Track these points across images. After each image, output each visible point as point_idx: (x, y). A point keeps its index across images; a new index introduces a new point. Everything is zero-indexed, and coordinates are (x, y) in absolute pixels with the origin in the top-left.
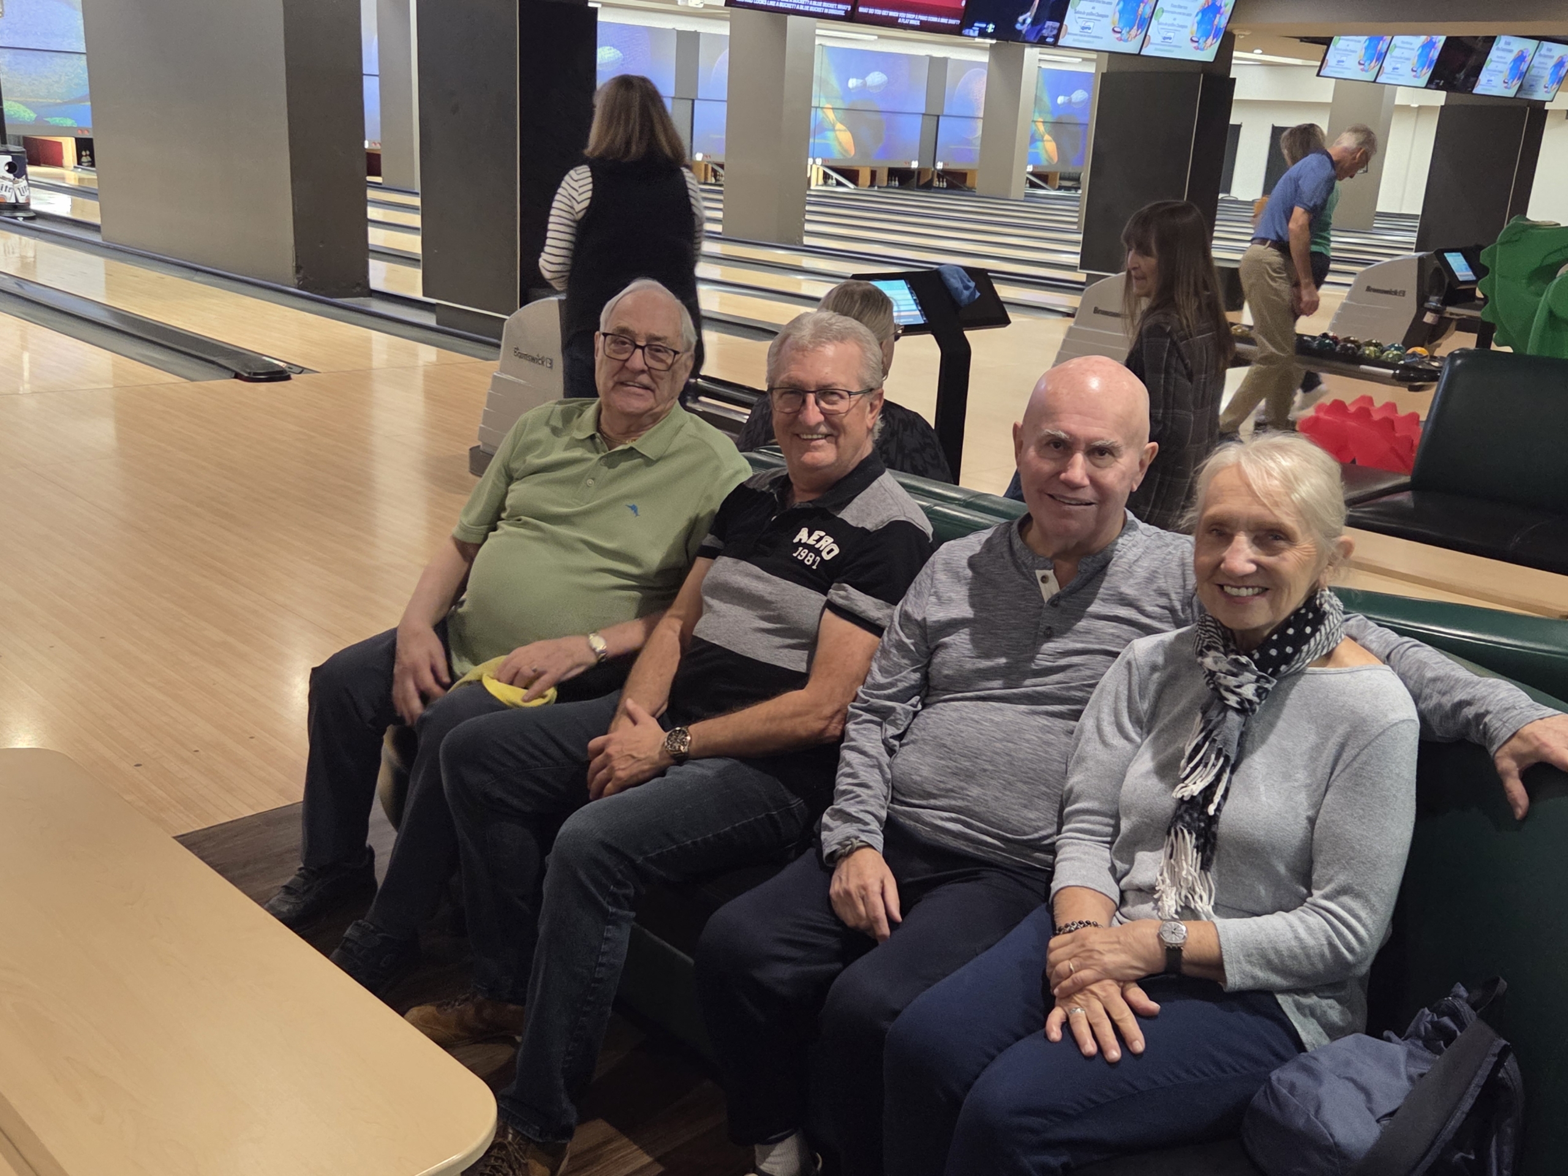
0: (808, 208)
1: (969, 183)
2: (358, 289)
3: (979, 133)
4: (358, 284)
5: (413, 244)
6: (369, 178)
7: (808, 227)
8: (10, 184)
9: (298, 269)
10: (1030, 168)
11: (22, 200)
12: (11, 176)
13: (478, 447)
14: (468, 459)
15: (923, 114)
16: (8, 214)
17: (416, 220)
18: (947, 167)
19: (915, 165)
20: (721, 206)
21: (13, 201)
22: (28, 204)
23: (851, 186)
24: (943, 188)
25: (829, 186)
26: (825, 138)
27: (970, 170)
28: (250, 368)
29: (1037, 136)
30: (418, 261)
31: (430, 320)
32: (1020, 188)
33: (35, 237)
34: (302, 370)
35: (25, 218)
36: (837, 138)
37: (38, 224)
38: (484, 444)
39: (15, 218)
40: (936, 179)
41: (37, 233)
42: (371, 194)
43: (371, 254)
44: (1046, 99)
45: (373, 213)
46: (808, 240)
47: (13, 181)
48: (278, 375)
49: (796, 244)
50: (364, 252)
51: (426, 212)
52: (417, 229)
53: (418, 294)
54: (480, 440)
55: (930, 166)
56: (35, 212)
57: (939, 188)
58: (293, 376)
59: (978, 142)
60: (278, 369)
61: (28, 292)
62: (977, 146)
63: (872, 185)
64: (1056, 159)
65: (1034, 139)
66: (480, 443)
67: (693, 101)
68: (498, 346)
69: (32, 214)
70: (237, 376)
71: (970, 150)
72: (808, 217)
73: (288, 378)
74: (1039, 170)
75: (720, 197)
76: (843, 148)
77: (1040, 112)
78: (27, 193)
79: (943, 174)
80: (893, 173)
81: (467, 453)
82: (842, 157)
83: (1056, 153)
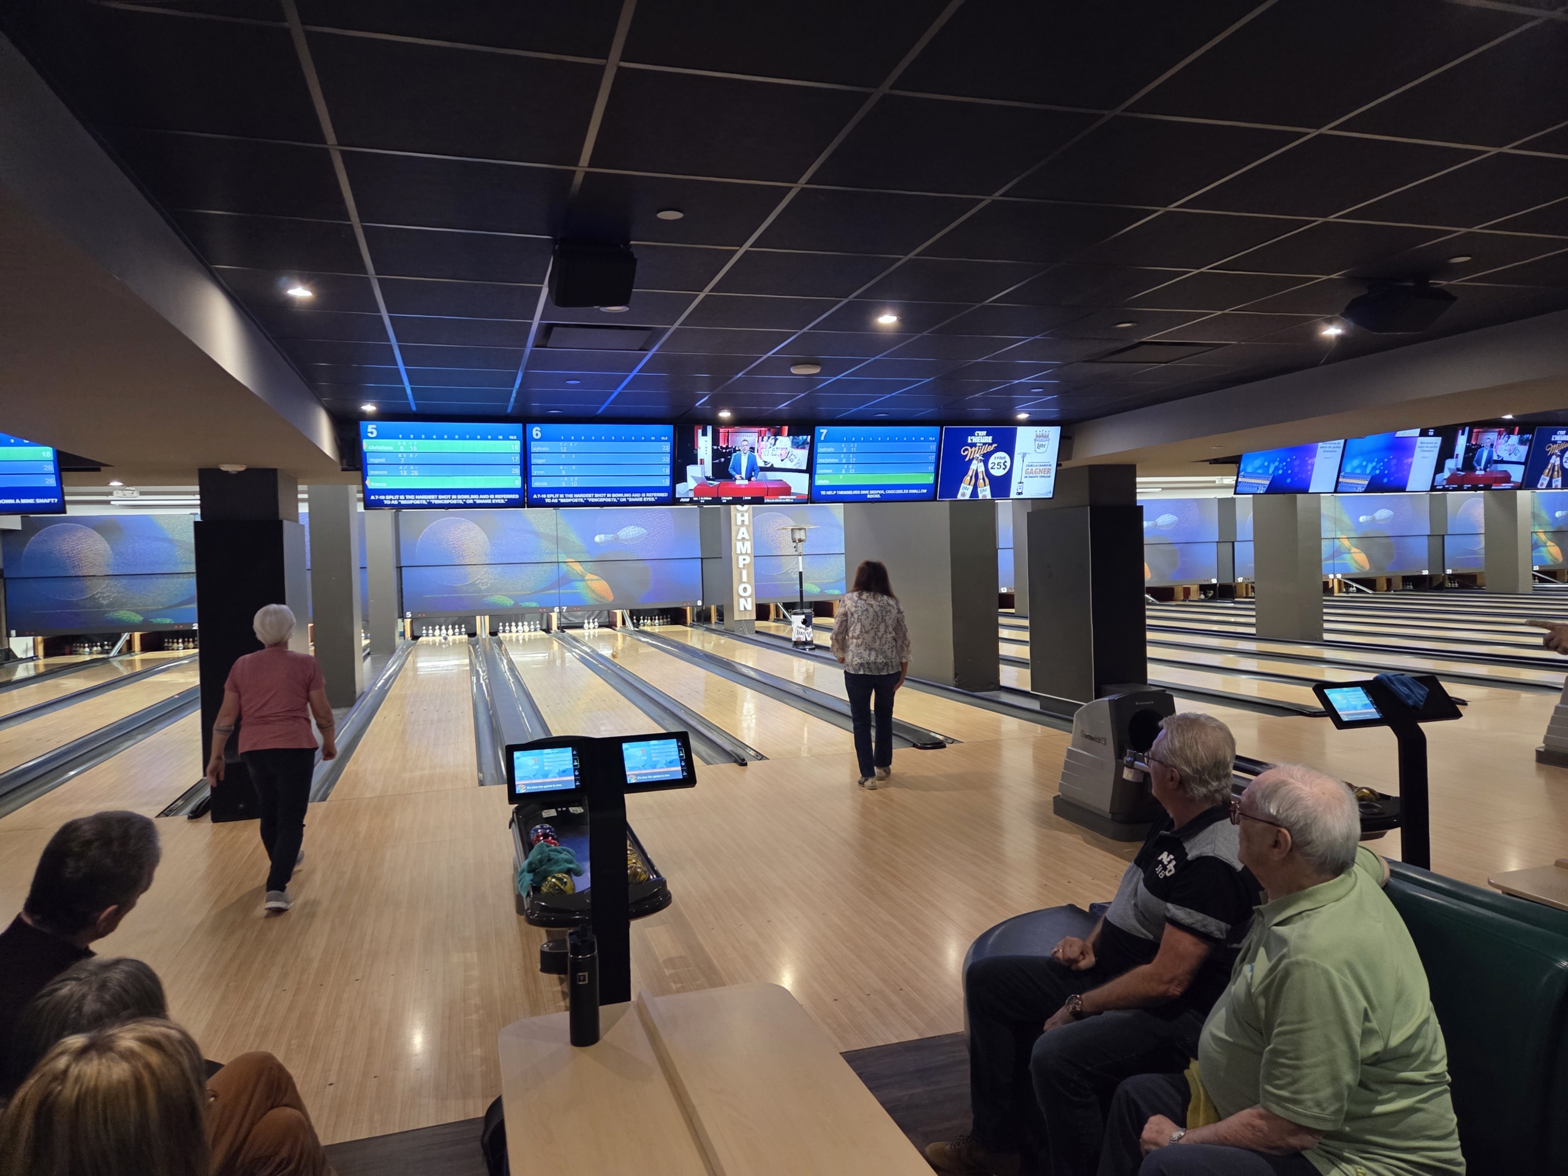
0: (1325, 610)
1: (1479, 582)
2: (992, 686)
3: (1483, 545)
4: (992, 683)
5: (1024, 652)
6: (1000, 610)
7: (1326, 626)
8: (803, 631)
9: (956, 675)
10: (1536, 568)
11: (809, 639)
12: (804, 626)
13: (1059, 796)
14: (1052, 803)
15: (1428, 536)
16: (801, 647)
17: (1026, 636)
18: (1455, 572)
19: (1426, 572)
20: (1253, 613)
21: (804, 640)
22: (812, 641)
23: (1370, 592)
24: (1455, 588)
25: (1350, 592)
26: (1343, 559)
27: (1479, 573)
28: (921, 740)
29: (1540, 543)
30: (1028, 664)
31: (1035, 705)
32: (1526, 583)
33: (813, 660)
34: (954, 741)
35: (810, 649)
36: (1353, 558)
37: (817, 652)
38: (1062, 794)
39: (805, 649)
40: (1447, 581)
41: (814, 658)
42: (1002, 620)
43: (1001, 661)
44: (1544, 515)
45: (1004, 633)
46: (1327, 636)
47: (806, 630)
48: (938, 745)
49: (1316, 640)
50: (996, 660)
51: (1032, 629)
52: (1027, 642)
53: (1028, 689)
54: (1060, 791)
55: (1439, 572)
56: (815, 645)
57: (1451, 588)
58: (947, 745)
59: (1483, 552)
60: (938, 741)
61: (809, 695)
62: (1482, 555)
63: (1389, 589)
64: (1561, 559)
65: (1535, 546)
66: (1060, 794)
67: (1233, 543)
68: (1072, 721)
69: (813, 647)
70: (915, 746)
71: (1477, 558)
72: (1325, 618)
73: (944, 747)
74: (1543, 569)
75: (1253, 607)
76: (1359, 565)
77: (1540, 525)
78: (812, 635)
79: (1452, 578)
80: (1406, 580)
81: (1052, 799)
82: (1359, 572)
83: (1560, 554)
